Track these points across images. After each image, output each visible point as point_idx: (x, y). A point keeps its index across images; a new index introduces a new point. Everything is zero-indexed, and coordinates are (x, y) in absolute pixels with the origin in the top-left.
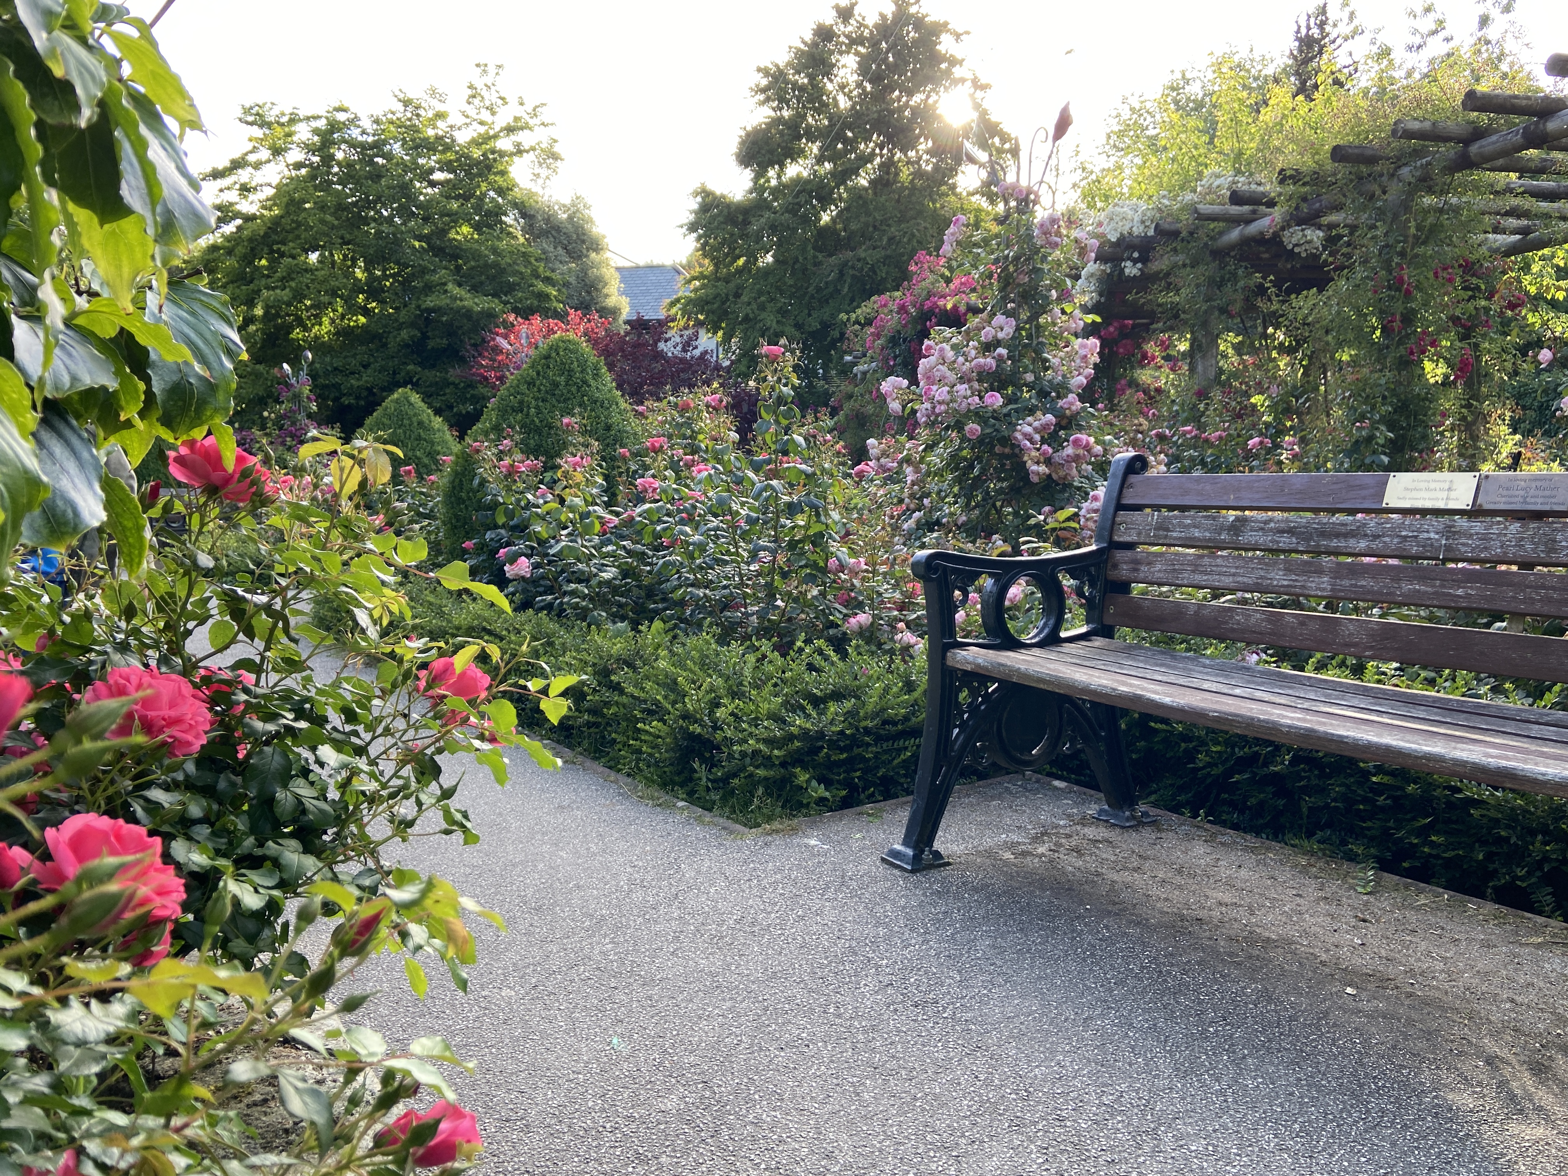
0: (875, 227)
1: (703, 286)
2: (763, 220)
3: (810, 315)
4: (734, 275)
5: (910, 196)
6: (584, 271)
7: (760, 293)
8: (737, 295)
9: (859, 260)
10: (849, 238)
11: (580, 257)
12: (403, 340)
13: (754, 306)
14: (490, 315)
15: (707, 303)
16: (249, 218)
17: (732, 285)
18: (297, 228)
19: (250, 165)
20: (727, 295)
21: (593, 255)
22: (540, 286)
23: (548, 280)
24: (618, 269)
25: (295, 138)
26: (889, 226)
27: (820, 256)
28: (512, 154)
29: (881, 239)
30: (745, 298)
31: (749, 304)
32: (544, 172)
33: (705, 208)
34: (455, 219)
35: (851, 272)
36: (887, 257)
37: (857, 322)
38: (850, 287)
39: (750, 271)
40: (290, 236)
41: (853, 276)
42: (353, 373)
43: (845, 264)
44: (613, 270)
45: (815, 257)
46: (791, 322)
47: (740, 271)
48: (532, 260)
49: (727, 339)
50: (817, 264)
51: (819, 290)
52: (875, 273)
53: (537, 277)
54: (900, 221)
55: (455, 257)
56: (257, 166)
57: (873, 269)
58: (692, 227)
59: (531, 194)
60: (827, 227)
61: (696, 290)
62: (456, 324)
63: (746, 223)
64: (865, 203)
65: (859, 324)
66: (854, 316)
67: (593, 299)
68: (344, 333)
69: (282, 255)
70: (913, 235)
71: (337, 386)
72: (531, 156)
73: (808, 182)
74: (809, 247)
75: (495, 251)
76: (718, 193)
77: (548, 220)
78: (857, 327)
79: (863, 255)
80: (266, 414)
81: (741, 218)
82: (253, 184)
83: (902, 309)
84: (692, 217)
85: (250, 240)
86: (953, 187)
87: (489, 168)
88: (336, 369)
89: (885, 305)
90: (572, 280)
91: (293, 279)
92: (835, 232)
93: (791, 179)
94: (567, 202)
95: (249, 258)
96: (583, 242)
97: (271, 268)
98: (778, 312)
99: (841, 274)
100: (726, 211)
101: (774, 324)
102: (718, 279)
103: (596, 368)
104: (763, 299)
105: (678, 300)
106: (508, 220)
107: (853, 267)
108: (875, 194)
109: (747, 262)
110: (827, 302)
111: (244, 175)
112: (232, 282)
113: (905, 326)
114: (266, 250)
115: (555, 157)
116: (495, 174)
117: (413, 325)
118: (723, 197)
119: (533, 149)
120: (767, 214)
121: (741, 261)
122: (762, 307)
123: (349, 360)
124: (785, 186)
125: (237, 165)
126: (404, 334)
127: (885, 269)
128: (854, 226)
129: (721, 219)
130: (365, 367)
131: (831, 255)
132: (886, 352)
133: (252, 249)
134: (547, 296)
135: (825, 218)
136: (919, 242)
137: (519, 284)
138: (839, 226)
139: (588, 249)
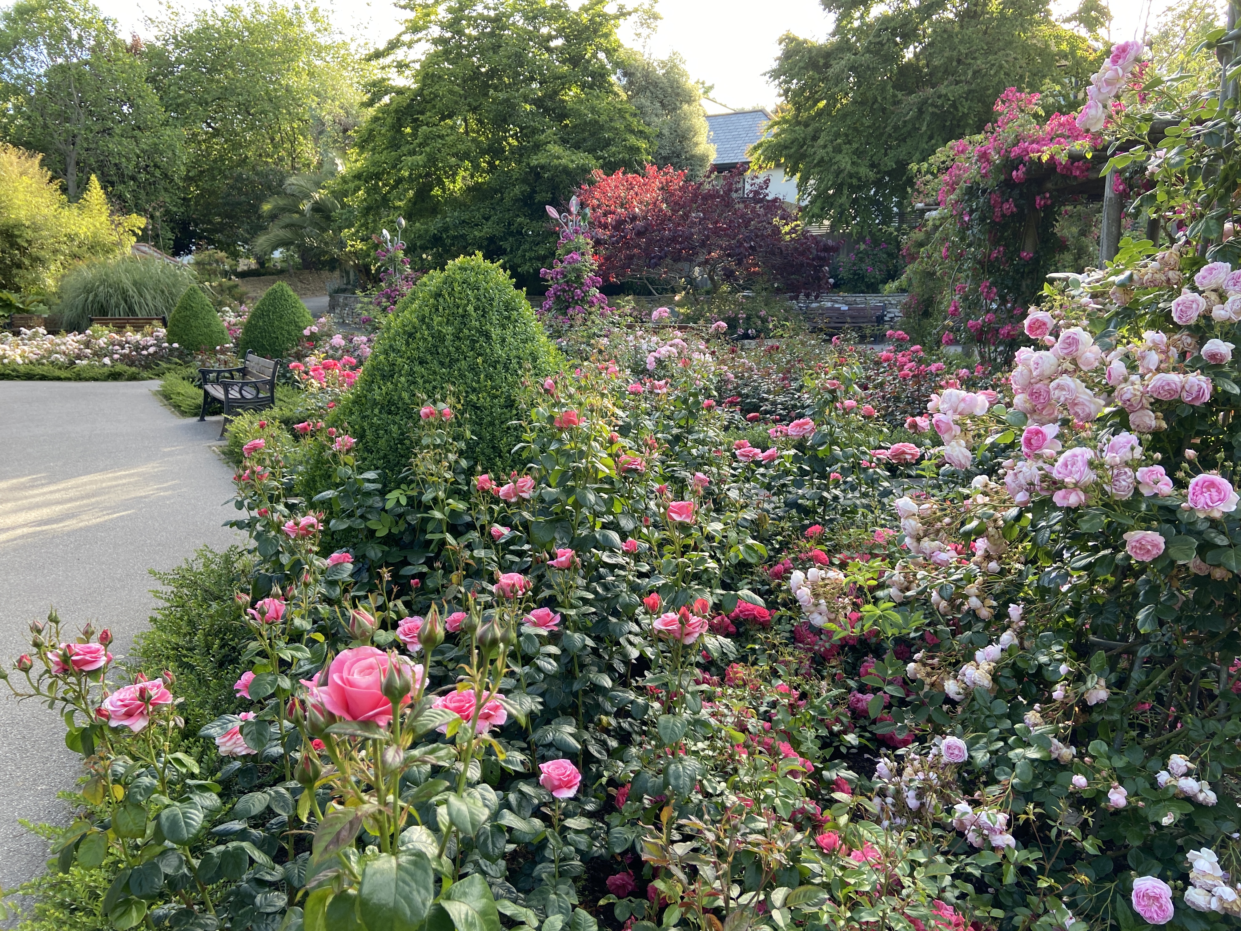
0: (959, 61)
1: (783, 131)
2: (843, 62)
3: (886, 154)
4: (813, 118)
5: (998, 26)
6: (677, 123)
7: (837, 135)
8: (815, 138)
9: (939, 97)
10: (931, 74)
11: (675, 109)
12: (516, 195)
13: (830, 149)
14: (585, 170)
15: (786, 147)
16: (400, 92)
17: (810, 129)
18: (433, 99)
19: (404, 44)
20: (805, 139)
21: (685, 107)
22: (632, 140)
23: (641, 134)
24: (708, 117)
25: (433, 17)
26: (975, 58)
27: (900, 95)
28: (617, 17)
29: (965, 73)
30: (821, 142)
31: (825, 147)
32: (645, 31)
33: (788, 55)
34: (564, 81)
35: (930, 109)
36: (970, 91)
37: (928, 172)
38: (928, 126)
39: (829, 114)
40: (429, 106)
41: (933, 114)
42: (477, 225)
43: (925, 102)
44: (702, 119)
45: (894, 96)
46: (867, 162)
47: (820, 113)
48: (627, 115)
49: (804, 180)
50: (896, 103)
51: (896, 128)
52: (956, 109)
53: (632, 132)
54: (987, 53)
55: (562, 116)
56: (410, 45)
57: (954, 105)
58: (775, 74)
59: (631, 54)
60: (909, 64)
61: (777, 135)
62: (557, 179)
63: (827, 66)
64: (950, 36)
65: (932, 173)
66: (926, 165)
67: (683, 148)
68: (474, 190)
69: (422, 124)
70: (1001, 67)
71: (463, 236)
72: (634, 17)
73: (892, 19)
74: (889, 87)
75: (593, 110)
76: (801, 38)
77: (647, 75)
78: (929, 177)
79: (944, 92)
80: (424, 256)
81: (822, 62)
82: (408, 61)
83: (984, 156)
84: (775, 65)
85: (396, 111)
86: (1048, 13)
87: (595, 31)
88: (464, 221)
89: (963, 152)
90: (666, 132)
91: (428, 145)
92: (918, 69)
93: (877, 19)
94: (665, 58)
95: (397, 127)
96: (678, 94)
97: (414, 135)
98: (854, 153)
99: (921, 112)
100: (807, 55)
101: (849, 167)
102: (798, 123)
103: (509, 306)
104: (839, 141)
105: (760, 145)
106: (613, 79)
107: (932, 105)
108: (962, 27)
109: (828, 104)
110: (904, 140)
111: (400, 54)
112: (387, 148)
113: (984, 176)
114: (409, 120)
115: (655, 17)
116: (601, 36)
117: (524, 181)
118: (805, 42)
119: (636, 11)
120: (849, 56)
121: (822, 104)
122: (838, 150)
123: (474, 213)
124: (870, 26)
125: (393, 45)
126: (517, 190)
127: (967, 104)
128: (936, 62)
129: (802, 64)
130: (487, 219)
131: (911, 93)
132: (959, 207)
133: (399, 119)
134: (638, 149)
135: (909, 54)
136: (1006, 74)
137: (614, 140)
138: (923, 62)
139: (681, 102)
